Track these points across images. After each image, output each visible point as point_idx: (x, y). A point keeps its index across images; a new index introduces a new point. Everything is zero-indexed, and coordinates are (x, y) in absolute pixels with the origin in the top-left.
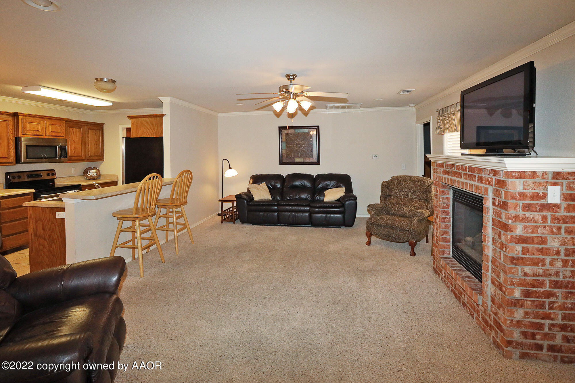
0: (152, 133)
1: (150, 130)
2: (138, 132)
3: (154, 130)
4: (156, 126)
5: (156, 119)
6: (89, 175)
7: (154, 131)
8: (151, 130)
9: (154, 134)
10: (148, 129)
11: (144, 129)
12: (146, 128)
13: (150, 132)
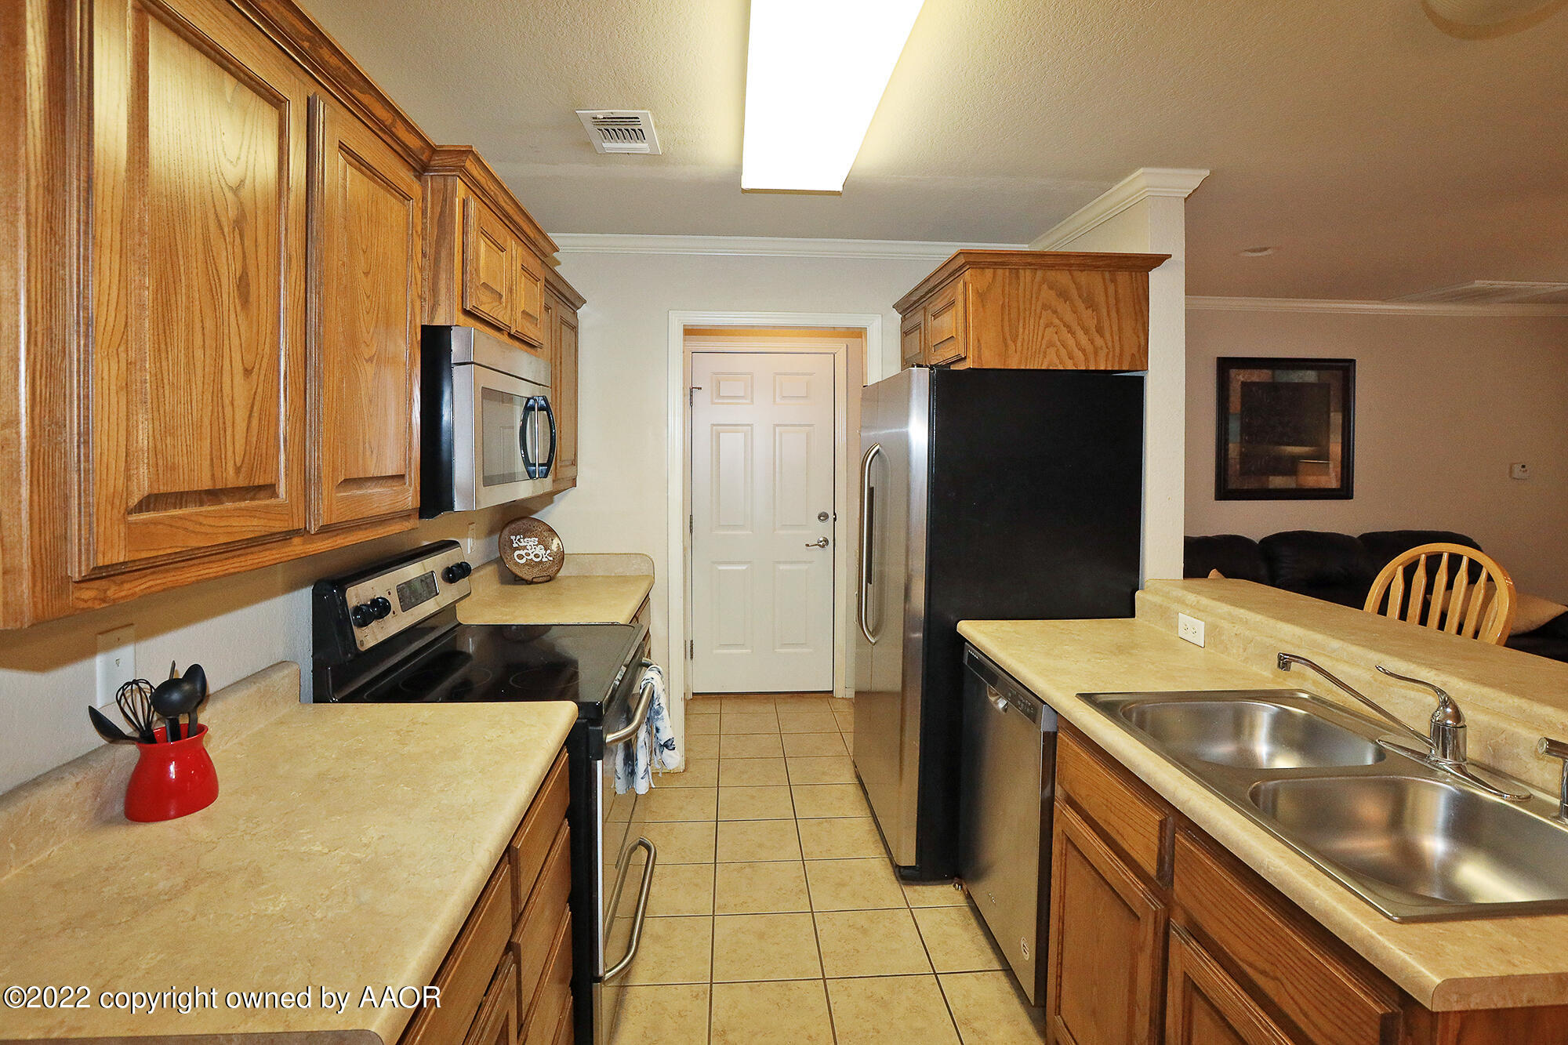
0: (1089, 348)
1: (1080, 334)
2: (1009, 342)
3: (1102, 336)
4: (1114, 314)
5: (1114, 281)
6: (520, 557)
7: (1099, 342)
8: (1086, 331)
9: (1102, 354)
10: (1066, 325)
11: (1047, 326)
12: (1057, 321)
13: (1078, 344)
